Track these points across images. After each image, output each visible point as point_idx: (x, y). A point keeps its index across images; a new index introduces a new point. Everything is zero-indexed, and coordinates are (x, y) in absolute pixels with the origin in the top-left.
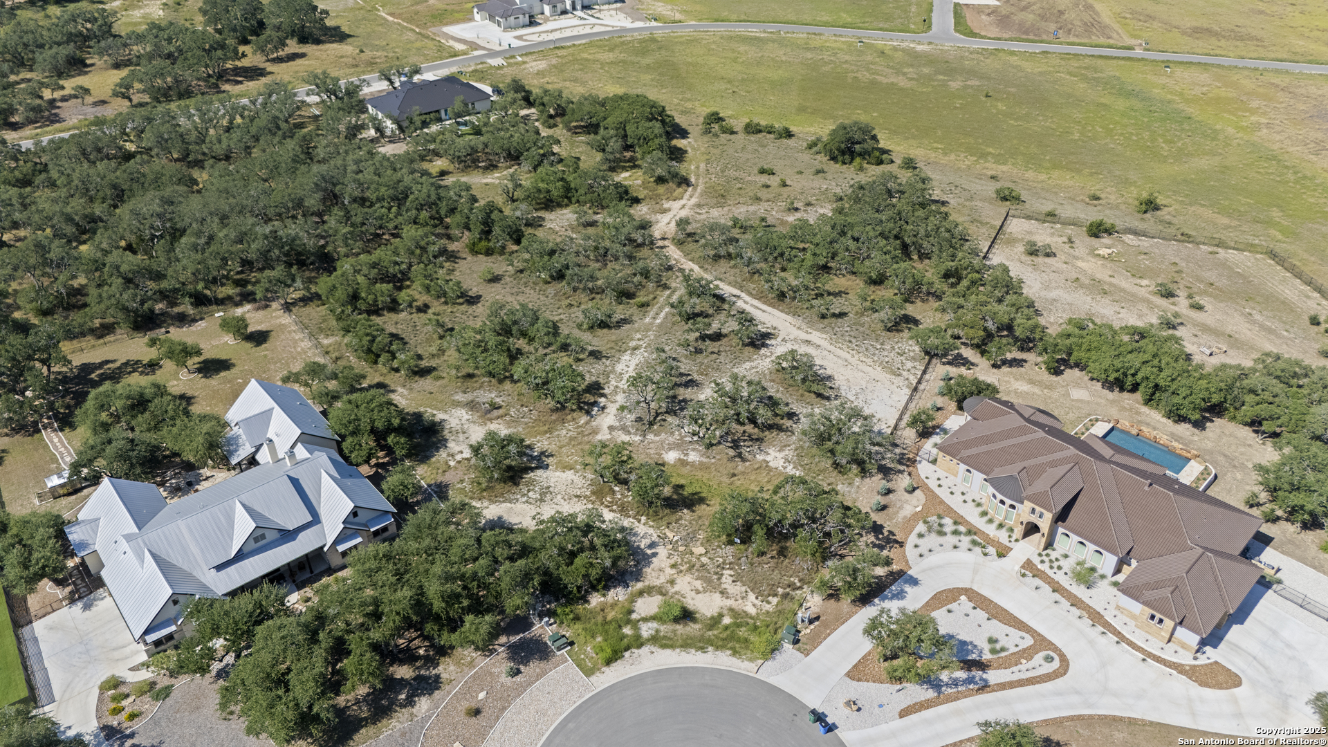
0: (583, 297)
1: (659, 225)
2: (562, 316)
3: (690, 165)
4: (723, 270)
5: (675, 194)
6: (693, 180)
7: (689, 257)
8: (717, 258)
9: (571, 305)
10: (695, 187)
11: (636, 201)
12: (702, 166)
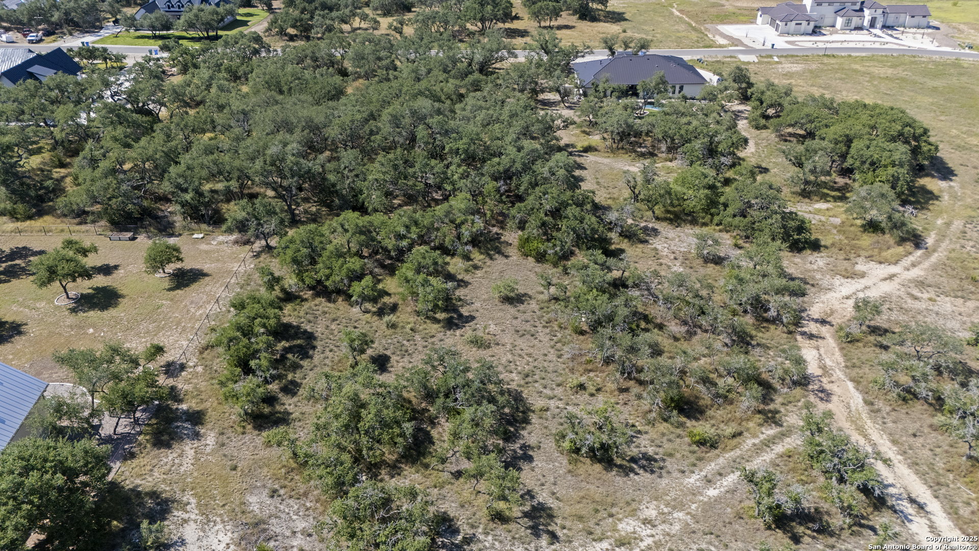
0: (610, 379)
1: (830, 295)
2: (552, 404)
3: (937, 217)
4: (913, 427)
5: (887, 254)
6: (930, 241)
7: (854, 372)
8: (908, 395)
9: (582, 387)
10: (929, 252)
11: (815, 246)
12: (958, 224)
